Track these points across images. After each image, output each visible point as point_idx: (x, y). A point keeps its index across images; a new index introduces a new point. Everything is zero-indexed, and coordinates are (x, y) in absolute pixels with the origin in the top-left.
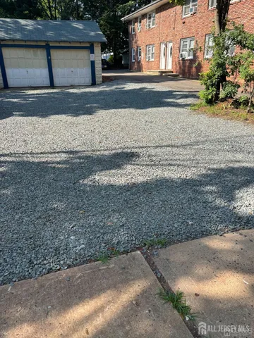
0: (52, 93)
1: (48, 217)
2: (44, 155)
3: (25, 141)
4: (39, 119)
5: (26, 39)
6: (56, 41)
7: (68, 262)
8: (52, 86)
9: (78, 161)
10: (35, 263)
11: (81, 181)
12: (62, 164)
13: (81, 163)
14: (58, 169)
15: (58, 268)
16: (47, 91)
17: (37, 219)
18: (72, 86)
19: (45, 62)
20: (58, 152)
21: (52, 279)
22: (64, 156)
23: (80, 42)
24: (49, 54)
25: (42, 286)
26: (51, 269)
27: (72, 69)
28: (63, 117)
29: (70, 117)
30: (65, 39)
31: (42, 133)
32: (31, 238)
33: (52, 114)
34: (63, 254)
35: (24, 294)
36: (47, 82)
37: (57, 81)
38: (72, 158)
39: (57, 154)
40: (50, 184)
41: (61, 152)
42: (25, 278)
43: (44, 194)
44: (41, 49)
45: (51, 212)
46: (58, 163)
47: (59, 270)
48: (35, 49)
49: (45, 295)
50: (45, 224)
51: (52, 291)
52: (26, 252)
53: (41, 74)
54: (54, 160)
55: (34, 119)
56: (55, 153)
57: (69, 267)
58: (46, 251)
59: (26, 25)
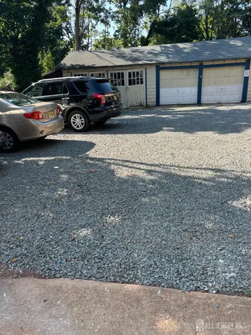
0: (199, 110)
1: (195, 232)
2: (190, 170)
3: (172, 154)
4: (187, 135)
5: (183, 61)
6: (210, 61)
7: (217, 287)
8: (199, 103)
9: (226, 180)
10: (183, 275)
11: (229, 202)
12: (209, 181)
13: (228, 183)
14: (205, 185)
15: (206, 289)
16: (193, 108)
17: (184, 231)
18: (219, 103)
19: (196, 81)
20: (205, 169)
21: (200, 298)
22: (210, 174)
23: (224, 60)
24: (201, 73)
25: (190, 302)
26: (199, 287)
27: (222, 87)
28: (209, 134)
29: (217, 135)
30: (220, 57)
31: (188, 148)
32: (178, 249)
33: (198, 131)
34: (211, 276)
35: (173, 303)
36: (195, 100)
37: (204, 99)
38: (219, 177)
39: (203, 170)
40: (196, 199)
41: (207, 169)
42: (173, 287)
43: (190, 208)
44: (194, 70)
45: (197, 228)
46: (205, 180)
47: (207, 291)
48: (189, 70)
49: (192, 312)
50: (191, 238)
51: (201, 312)
52: (174, 261)
53: (190, 93)
54: (200, 176)
55: (181, 134)
56: (201, 169)
57: (218, 292)
58: (193, 266)
59: (184, 48)
